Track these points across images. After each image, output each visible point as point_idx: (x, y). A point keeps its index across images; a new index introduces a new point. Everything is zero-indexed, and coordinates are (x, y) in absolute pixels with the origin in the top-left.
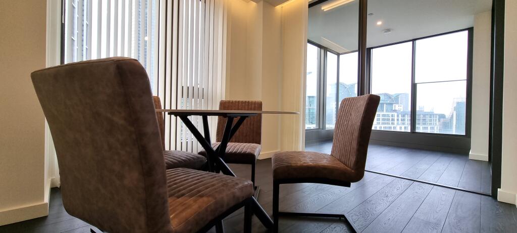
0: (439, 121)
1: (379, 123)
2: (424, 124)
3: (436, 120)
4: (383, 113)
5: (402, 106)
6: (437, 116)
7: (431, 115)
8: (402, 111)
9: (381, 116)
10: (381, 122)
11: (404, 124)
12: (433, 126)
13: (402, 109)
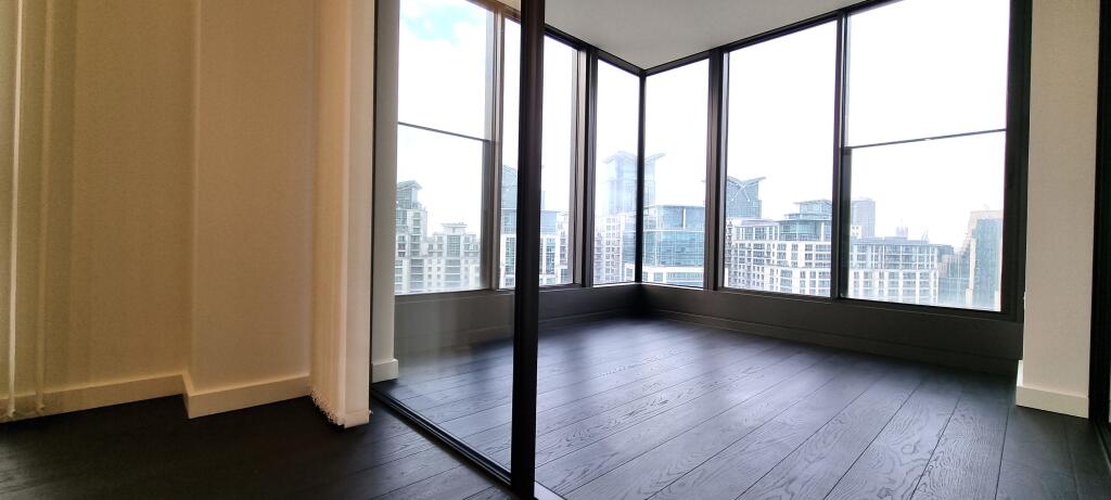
0: (940, 260)
1: (811, 264)
2: (907, 266)
3: (933, 258)
4: (818, 243)
5: (860, 227)
6: (936, 251)
7: (923, 246)
8: (859, 237)
9: (814, 248)
10: (814, 261)
11: (863, 266)
12: (927, 271)
13: (860, 233)
